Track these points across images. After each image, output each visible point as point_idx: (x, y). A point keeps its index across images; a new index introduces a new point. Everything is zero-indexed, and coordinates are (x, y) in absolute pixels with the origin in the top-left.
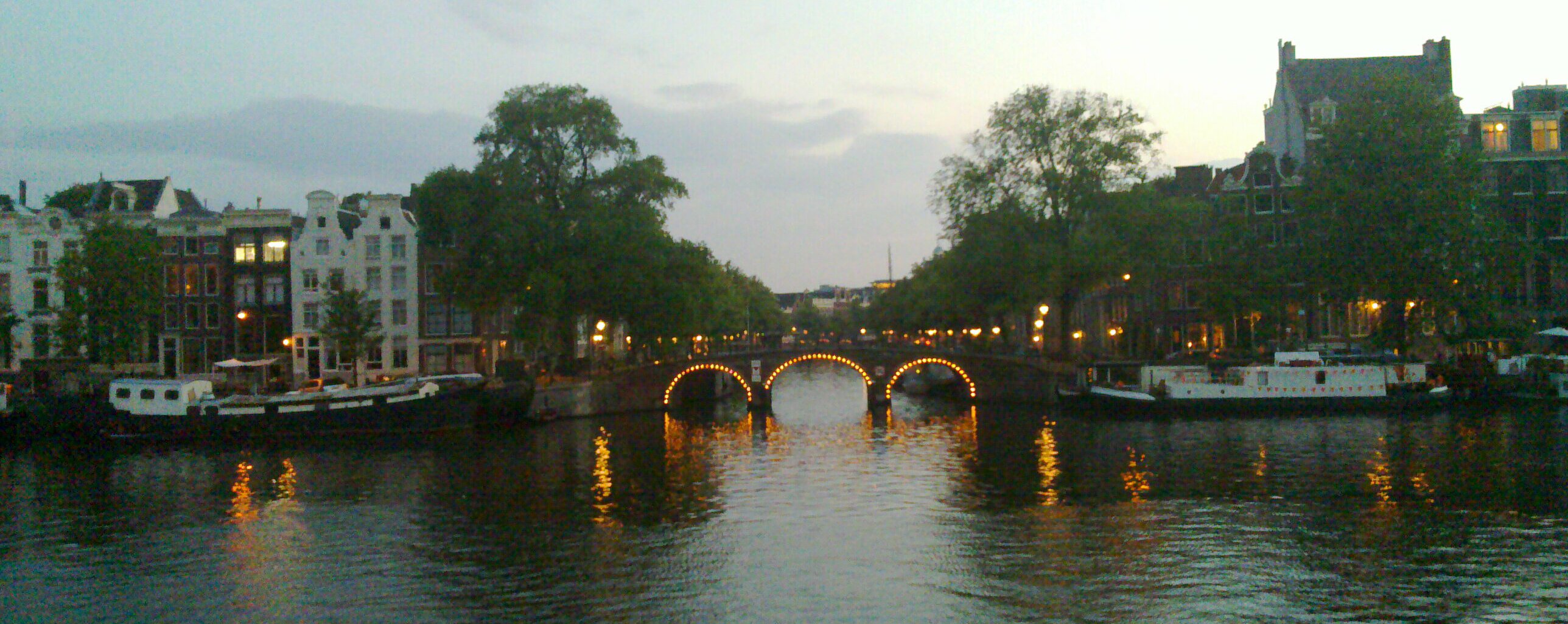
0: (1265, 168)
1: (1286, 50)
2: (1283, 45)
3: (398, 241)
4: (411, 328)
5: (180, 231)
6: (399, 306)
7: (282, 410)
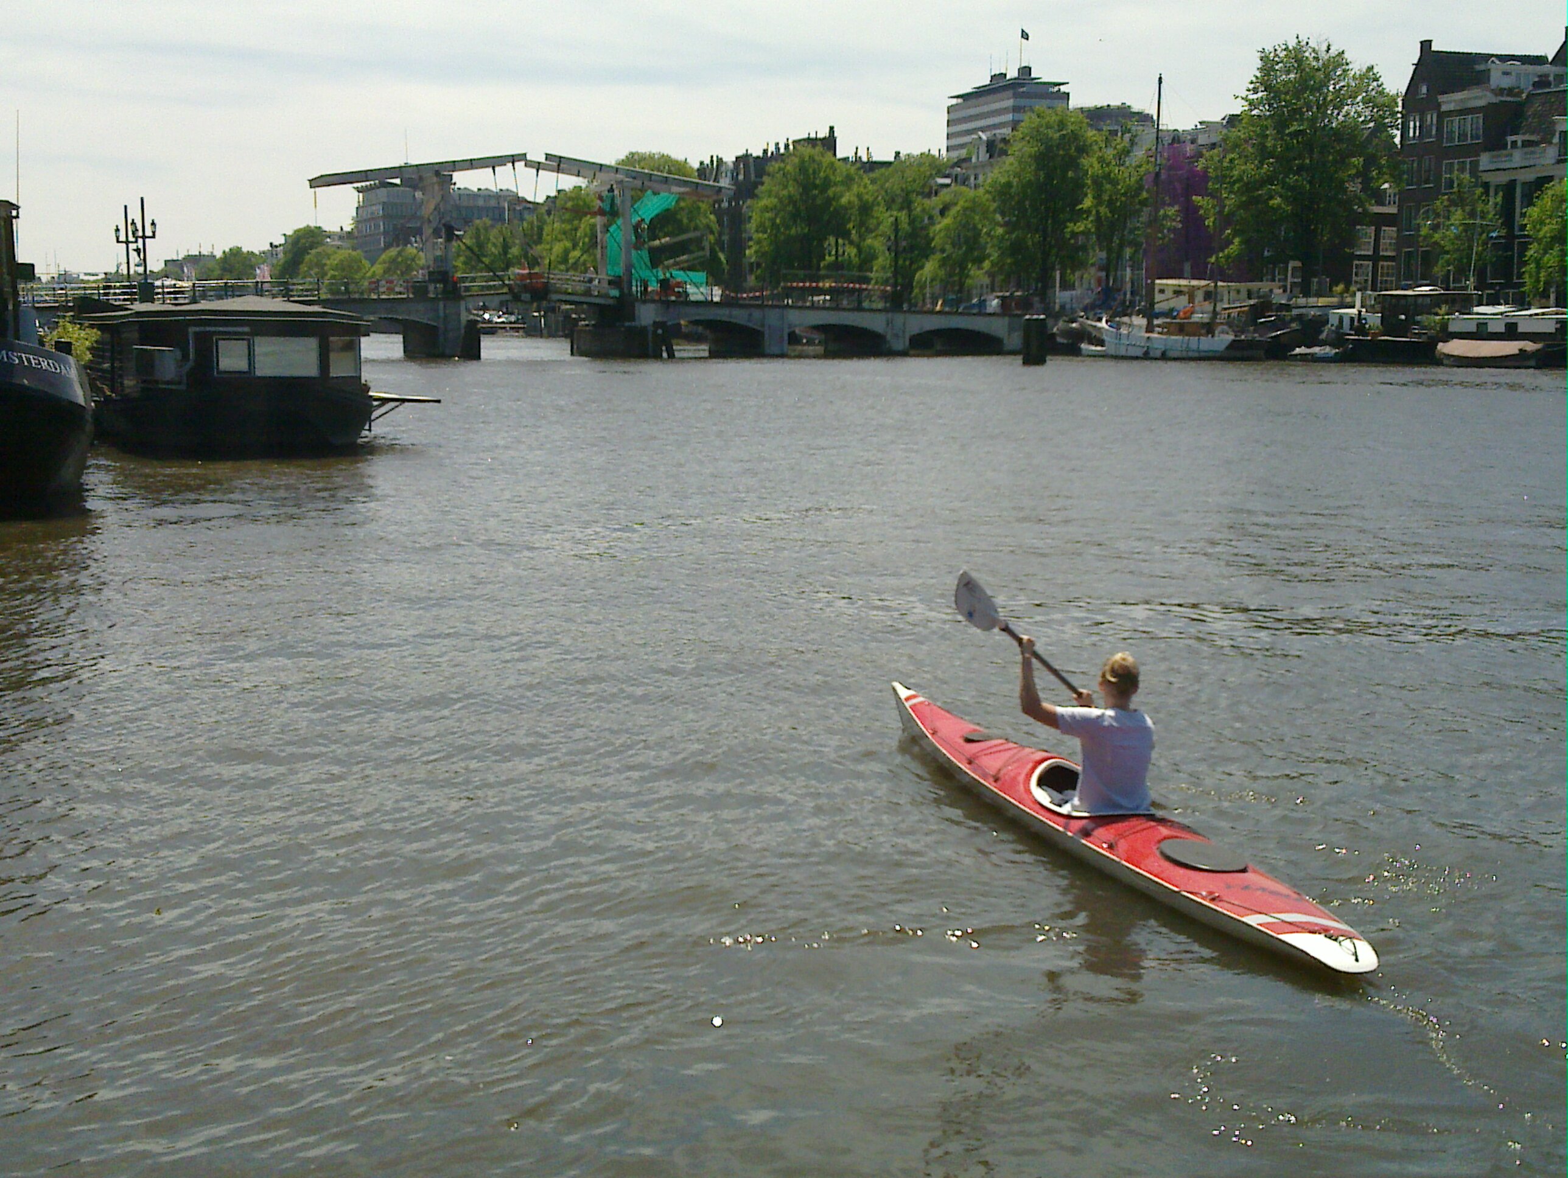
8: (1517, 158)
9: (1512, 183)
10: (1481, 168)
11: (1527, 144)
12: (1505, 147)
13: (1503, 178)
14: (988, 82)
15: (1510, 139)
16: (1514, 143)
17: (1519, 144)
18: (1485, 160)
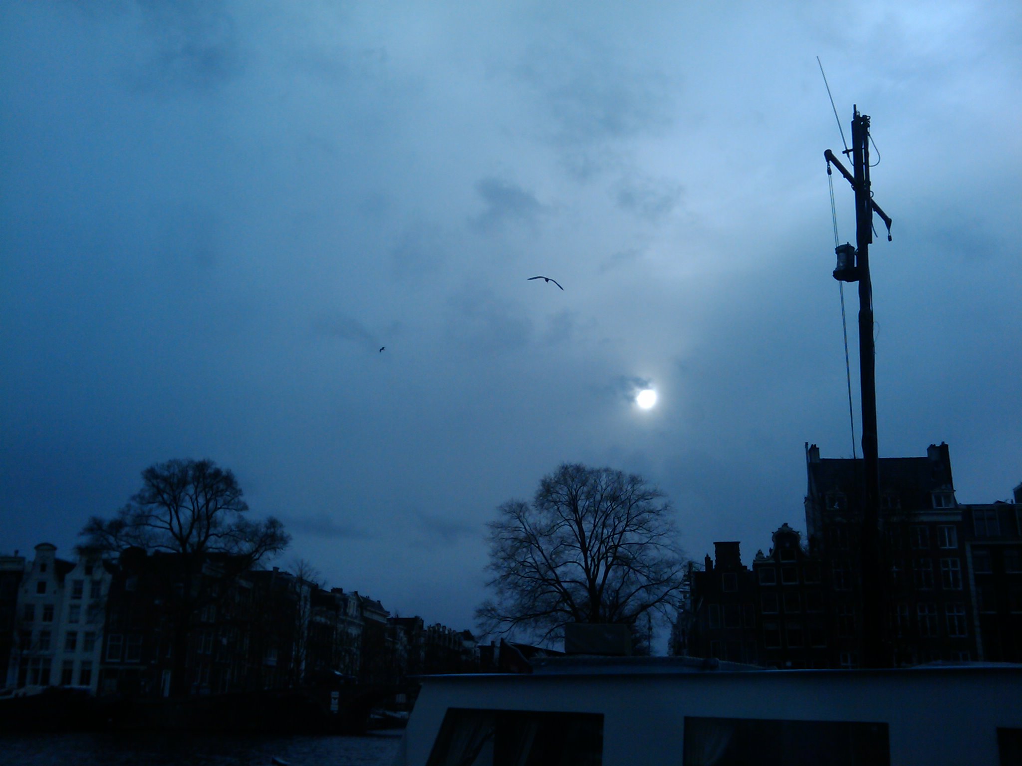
0: (788, 545)
1: (813, 451)
2: (809, 447)
3: (96, 585)
4: (95, 656)
6: (89, 636)
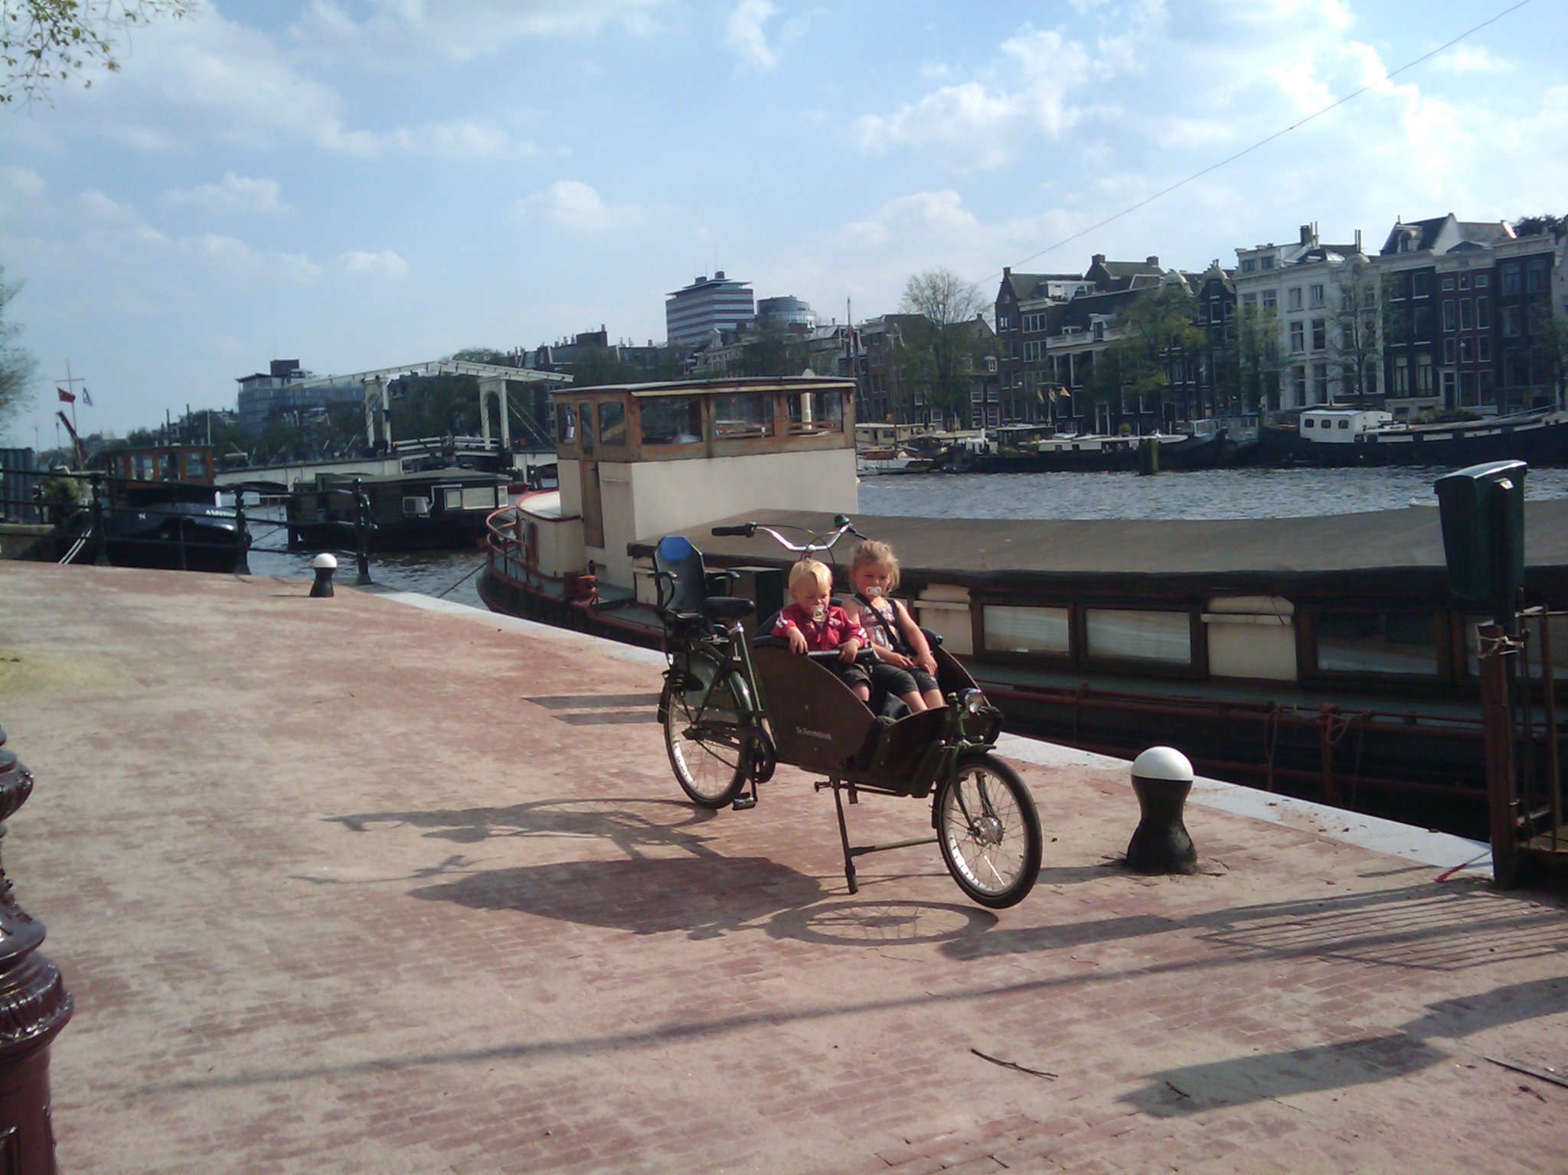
5: (1453, 266)
7: (1426, 438)
8: (1069, 341)
9: (1068, 355)
10: (1048, 347)
11: (1074, 331)
12: (1061, 333)
13: (1063, 353)
14: (694, 283)
15: (1064, 329)
16: (1067, 331)
17: (1070, 331)
18: (1050, 343)
